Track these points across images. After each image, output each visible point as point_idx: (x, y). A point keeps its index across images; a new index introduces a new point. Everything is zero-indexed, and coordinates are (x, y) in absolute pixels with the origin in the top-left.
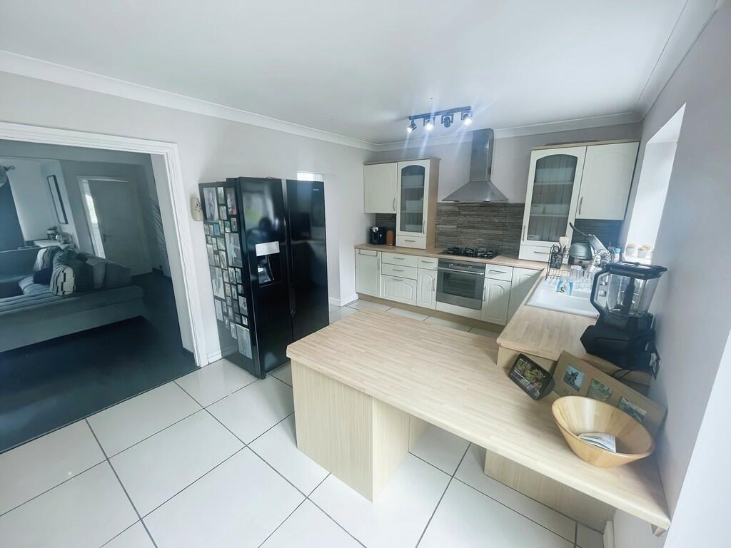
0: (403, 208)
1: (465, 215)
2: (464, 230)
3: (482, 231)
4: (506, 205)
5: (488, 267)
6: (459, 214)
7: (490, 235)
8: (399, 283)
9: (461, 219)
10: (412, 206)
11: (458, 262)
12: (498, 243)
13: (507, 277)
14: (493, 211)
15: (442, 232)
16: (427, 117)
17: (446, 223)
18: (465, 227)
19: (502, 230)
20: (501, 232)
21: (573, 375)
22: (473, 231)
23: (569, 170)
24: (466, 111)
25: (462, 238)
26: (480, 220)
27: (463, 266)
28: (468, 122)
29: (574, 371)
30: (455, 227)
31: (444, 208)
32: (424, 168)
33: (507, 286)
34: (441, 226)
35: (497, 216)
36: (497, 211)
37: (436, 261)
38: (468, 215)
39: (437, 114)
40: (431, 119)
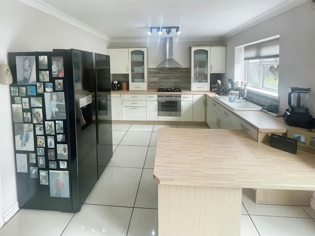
0: (132, 70)
1: (163, 73)
2: (163, 80)
3: (171, 80)
4: (180, 69)
5: (182, 96)
6: (160, 73)
7: (175, 81)
8: (136, 110)
9: (161, 75)
10: (138, 70)
11: (168, 95)
12: (178, 84)
13: (191, 99)
14: (175, 71)
15: (151, 81)
16: (158, 29)
17: (153, 77)
18: (163, 79)
19: (180, 79)
20: (179, 80)
21: (298, 137)
22: (167, 80)
23: (206, 55)
24: (177, 29)
25: (162, 84)
26: (169, 75)
27: (170, 96)
28: (179, 33)
29: (298, 135)
30: (158, 79)
31: (152, 70)
32: (144, 52)
33: (191, 103)
34: (151, 79)
35: (177, 73)
36: (177, 71)
37: (156, 96)
38: (164, 73)
39: (163, 28)
40: (160, 30)
